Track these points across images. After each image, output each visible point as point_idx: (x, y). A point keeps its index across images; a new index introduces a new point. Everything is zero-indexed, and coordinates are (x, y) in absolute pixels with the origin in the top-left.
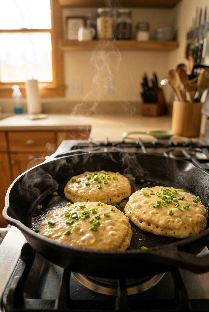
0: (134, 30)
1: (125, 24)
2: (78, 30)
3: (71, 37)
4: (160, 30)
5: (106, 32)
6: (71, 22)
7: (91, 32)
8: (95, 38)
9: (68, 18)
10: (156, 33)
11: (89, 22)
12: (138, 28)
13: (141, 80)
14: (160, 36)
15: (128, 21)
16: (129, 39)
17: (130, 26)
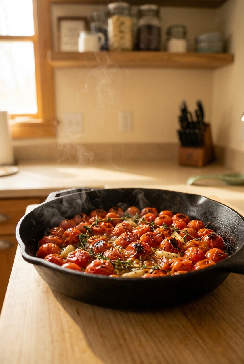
0: (164, 36)
1: (149, 28)
2: (78, 36)
3: (66, 47)
4: (203, 37)
5: (122, 38)
6: (66, 26)
7: (100, 39)
8: (105, 48)
9: (60, 19)
10: (197, 41)
11: (93, 25)
12: (169, 33)
13: (178, 113)
14: (203, 45)
15: (155, 22)
16: (157, 49)
17: (159, 29)
